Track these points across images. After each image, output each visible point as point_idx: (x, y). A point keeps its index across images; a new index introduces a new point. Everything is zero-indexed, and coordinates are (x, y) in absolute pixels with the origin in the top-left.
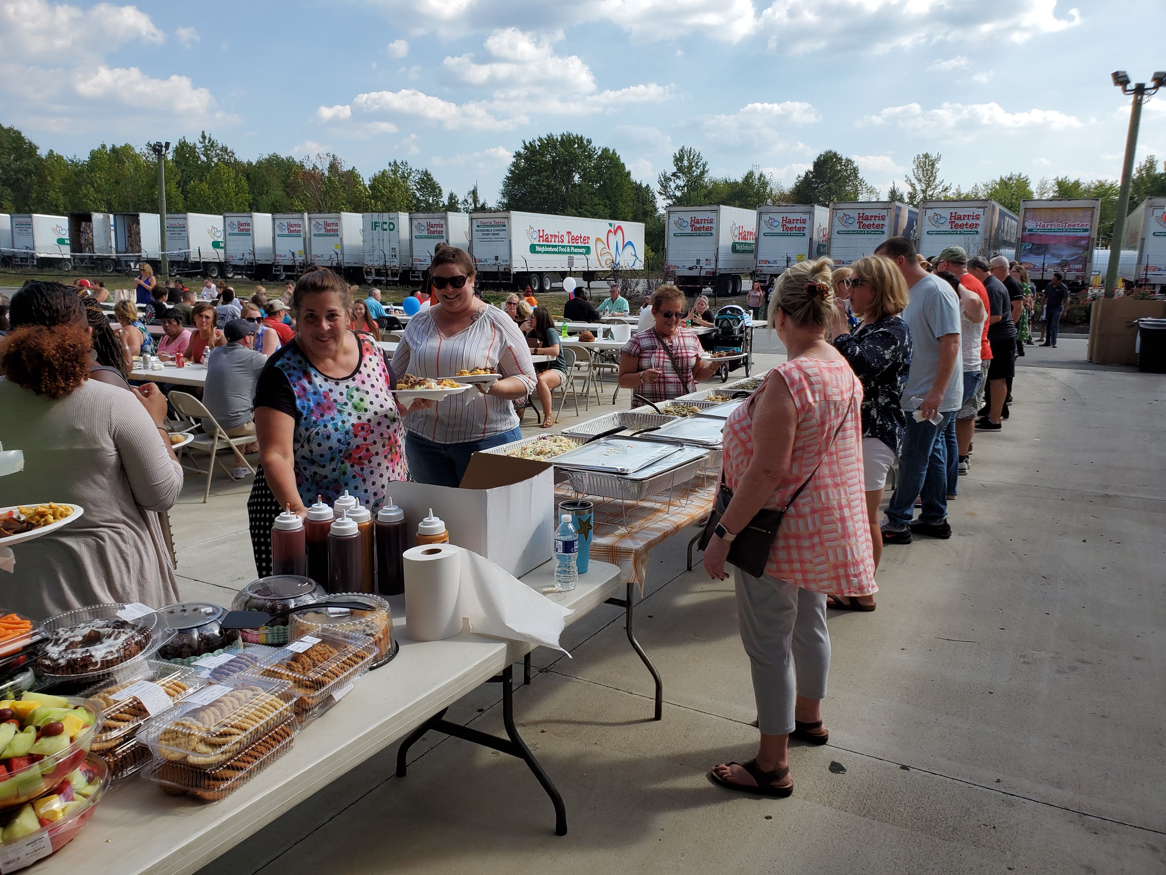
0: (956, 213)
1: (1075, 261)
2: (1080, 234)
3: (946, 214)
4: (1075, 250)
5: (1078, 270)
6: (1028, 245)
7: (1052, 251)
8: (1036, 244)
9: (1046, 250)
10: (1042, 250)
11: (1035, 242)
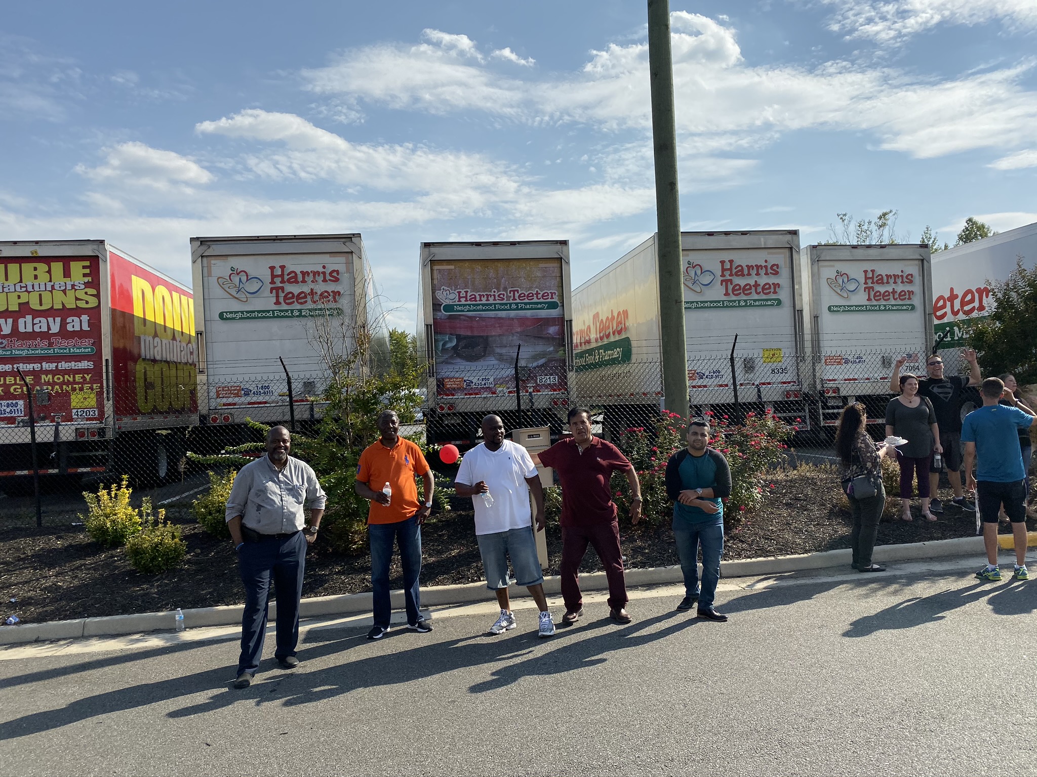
0: (282, 267)
1: (544, 368)
2: (544, 313)
3: (260, 268)
4: (540, 348)
5: (552, 387)
6: (450, 340)
7: (498, 350)
8: (466, 337)
9: (485, 348)
10: (479, 348)
11: (463, 332)
